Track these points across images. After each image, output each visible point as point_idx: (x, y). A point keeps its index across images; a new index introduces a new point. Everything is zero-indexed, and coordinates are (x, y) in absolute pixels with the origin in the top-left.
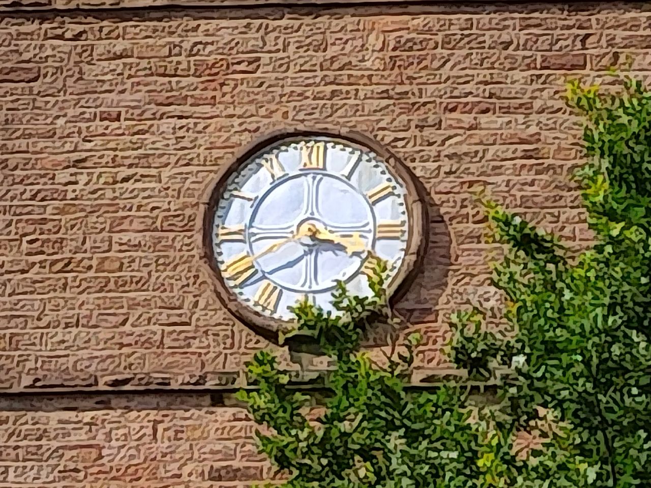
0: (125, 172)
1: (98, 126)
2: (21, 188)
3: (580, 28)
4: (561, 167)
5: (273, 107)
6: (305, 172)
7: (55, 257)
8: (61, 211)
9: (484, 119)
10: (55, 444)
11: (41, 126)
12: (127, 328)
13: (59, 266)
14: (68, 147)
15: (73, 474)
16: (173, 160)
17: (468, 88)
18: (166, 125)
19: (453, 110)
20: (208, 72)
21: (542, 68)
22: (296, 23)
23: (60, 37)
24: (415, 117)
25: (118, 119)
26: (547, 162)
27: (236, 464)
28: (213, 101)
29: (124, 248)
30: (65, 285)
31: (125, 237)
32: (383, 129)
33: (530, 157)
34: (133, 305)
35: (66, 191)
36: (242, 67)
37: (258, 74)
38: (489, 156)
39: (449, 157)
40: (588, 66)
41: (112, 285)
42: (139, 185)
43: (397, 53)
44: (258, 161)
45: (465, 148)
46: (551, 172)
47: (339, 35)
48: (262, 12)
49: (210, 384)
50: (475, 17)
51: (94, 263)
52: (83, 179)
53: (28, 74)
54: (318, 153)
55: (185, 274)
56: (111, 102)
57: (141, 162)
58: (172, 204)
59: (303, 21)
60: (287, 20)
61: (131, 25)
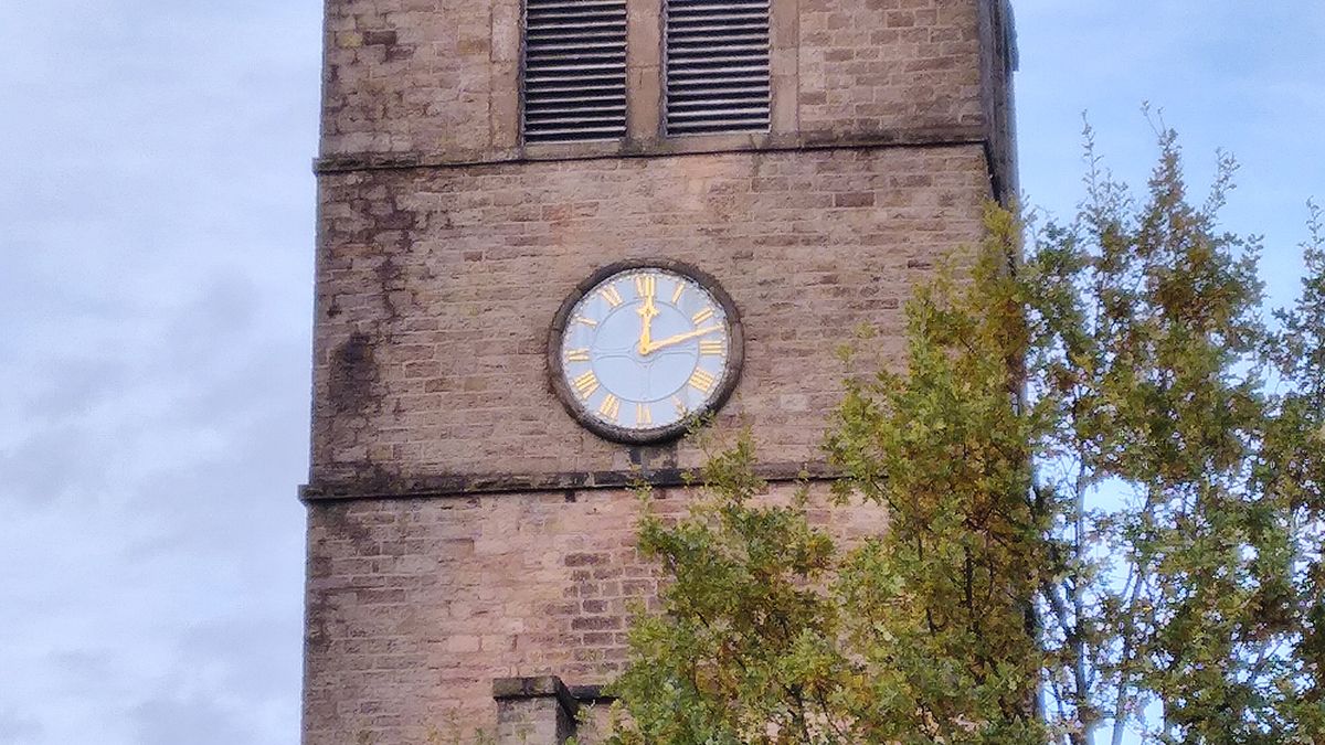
0: (485, 304)
1: (464, 265)
2: (400, 319)
3: (868, 169)
4: (855, 290)
5: (610, 244)
6: (639, 299)
7: (430, 378)
8: (436, 339)
9: (790, 251)
10: (433, 538)
11: (415, 266)
12: (492, 438)
13: (434, 386)
14: (437, 284)
15: (452, 564)
16: (528, 292)
17: (773, 225)
18: (520, 262)
19: (763, 243)
20: (553, 216)
21: (837, 205)
22: (628, 172)
23: (428, 189)
24: (732, 252)
25: (480, 259)
26: (842, 286)
27: (587, 551)
28: (559, 241)
29: (489, 368)
30: (440, 401)
31: (488, 360)
32: (703, 261)
33: (830, 282)
34: (497, 417)
35: (437, 321)
36: (583, 211)
37: (597, 217)
38: (795, 282)
39: (760, 284)
40: (875, 203)
41: (478, 402)
42: (498, 315)
43: (714, 195)
44: (598, 291)
45: (773, 277)
46: (846, 294)
47: (665, 182)
48: (597, 162)
49: (565, 483)
50: (779, 163)
51: (463, 383)
52: (451, 310)
53: (406, 223)
54: (649, 284)
55: (538, 387)
56: (474, 244)
57: (497, 293)
58: (526, 331)
59: (629, 169)
60: (619, 168)
61: (489, 177)
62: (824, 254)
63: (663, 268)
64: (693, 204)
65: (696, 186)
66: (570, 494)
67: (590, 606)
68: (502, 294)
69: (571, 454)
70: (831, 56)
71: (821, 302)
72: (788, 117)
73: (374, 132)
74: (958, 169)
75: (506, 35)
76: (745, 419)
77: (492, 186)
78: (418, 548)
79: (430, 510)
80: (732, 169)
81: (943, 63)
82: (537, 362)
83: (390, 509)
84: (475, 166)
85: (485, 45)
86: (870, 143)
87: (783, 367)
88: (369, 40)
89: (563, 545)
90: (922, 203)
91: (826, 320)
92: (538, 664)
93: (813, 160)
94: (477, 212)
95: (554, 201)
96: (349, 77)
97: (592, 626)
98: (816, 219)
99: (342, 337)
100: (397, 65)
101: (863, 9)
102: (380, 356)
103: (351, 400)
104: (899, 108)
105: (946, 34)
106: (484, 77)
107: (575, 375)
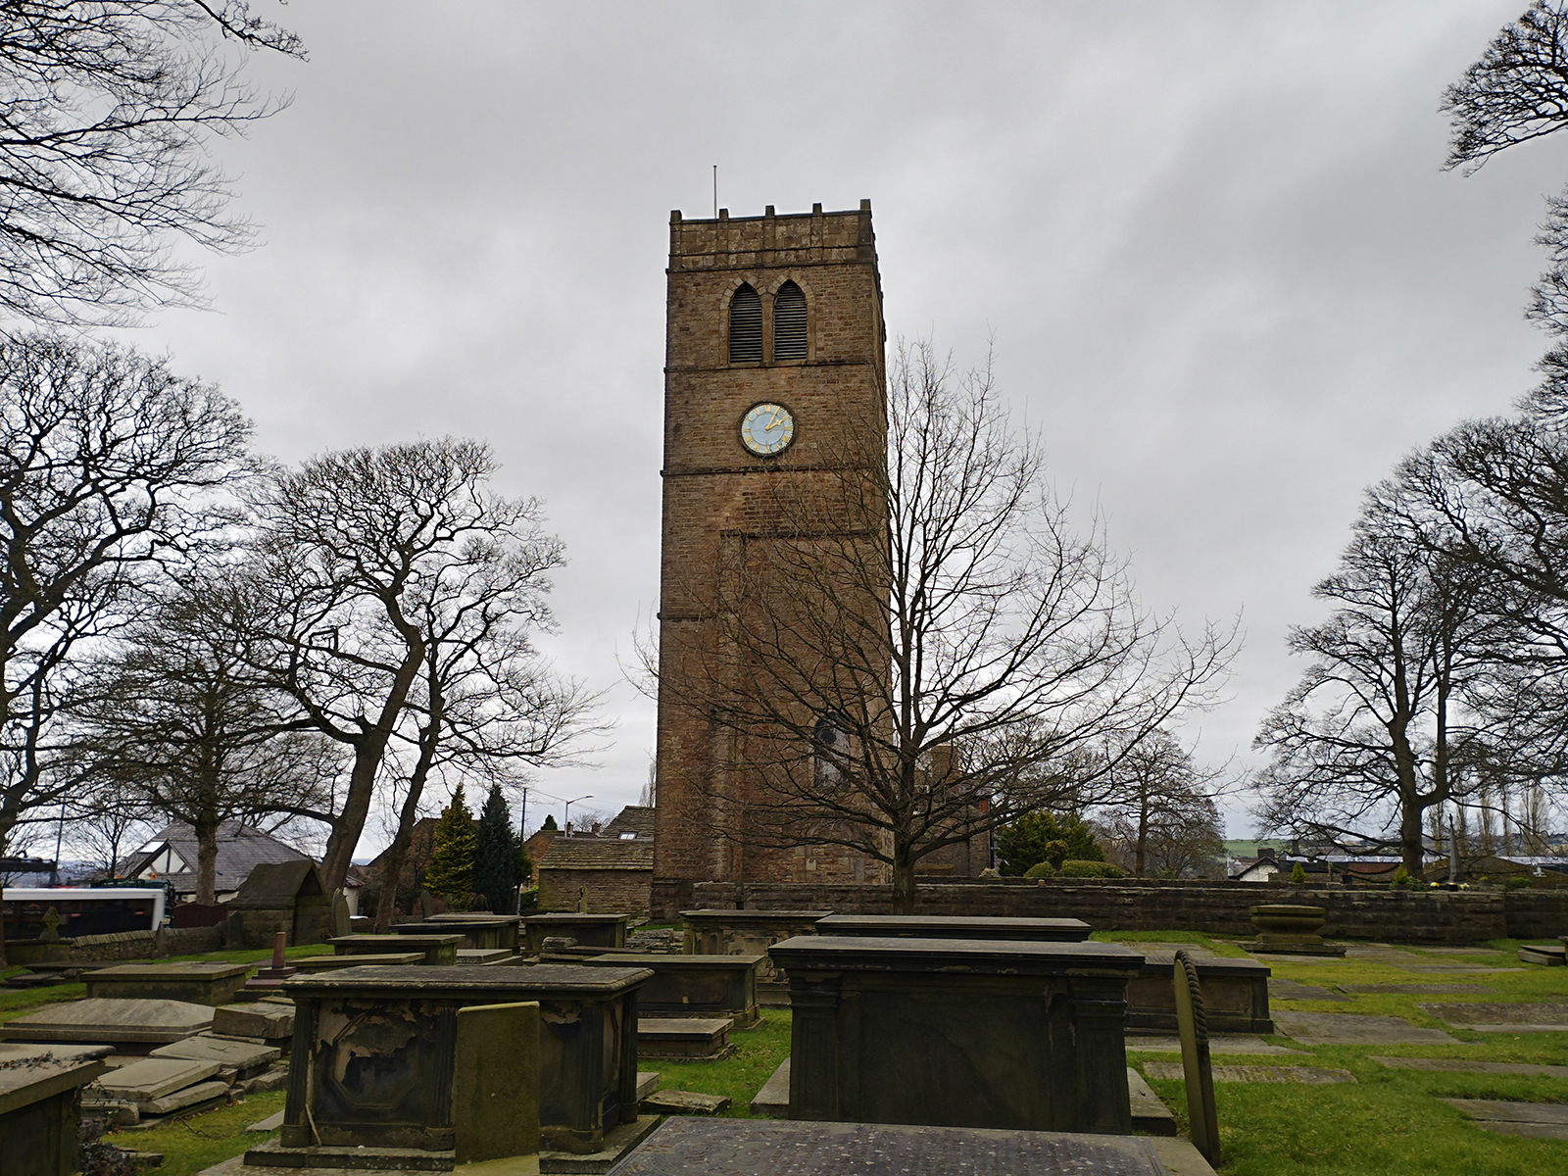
0: (718, 414)
1: (711, 402)
2: (691, 419)
3: (837, 372)
4: (833, 410)
5: (756, 395)
6: (765, 413)
7: (700, 437)
8: (702, 425)
9: (812, 397)
10: (702, 487)
11: (696, 402)
12: (720, 456)
13: (702, 439)
14: (703, 408)
15: (708, 495)
16: (730, 410)
17: (807, 389)
18: (729, 401)
19: (804, 395)
20: (739, 387)
21: (827, 383)
23: (699, 378)
24: (794, 398)
25: (716, 400)
26: (829, 409)
27: (749, 491)
28: (741, 394)
30: (703, 444)
31: (718, 432)
32: (786, 401)
33: (825, 407)
34: (722, 450)
35: (702, 419)
36: (748, 385)
37: (753, 387)
38: (814, 407)
39: (803, 408)
40: (839, 382)
41: (716, 445)
42: (722, 417)
43: (788, 380)
44: (751, 411)
45: (807, 406)
46: (830, 411)
47: (774, 376)
48: (752, 369)
49: (742, 470)
50: (809, 370)
51: (711, 439)
52: (707, 416)
53: (691, 387)
54: (769, 408)
55: (735, 441)
56: (714, 395)
57: (721, 411)
58: (730, 423)
59: (763, 372)
60: (760, 371)
61: (719, 374)
62: (823, 399)
63: (774, 404)
64: (783, 382)
65: (783, 377)
66: (744, 474)
67: (752, 508)
68: (723, 411)
69: (745, 461)
70: (826, 336)
71: (822, 413)
72: (812, 357)
73: (683, 359)
74: (864, 372)
75: (723, 328)
76: (799, 451)
77: (720, 377)
78: (696, 490)
79: (701, 478)
80: (794, 371)
81: (861, 338)
82: (734, 432)
83: (688, 478)
84: (716, 371)
85: (717, 332)
86: (839, 363)
87: (810, 435)
88: (682, 329)
89: (742, 489)
90: (854, 383)
91: (824, 419)
92: (733, 525)
93: (820, 369)
94: (715, 385)
95: (739, 381)
96: (674, 342)
97: (751, 514)
98: (821, 388)
99: (673, 425)
100: (690, 338)
101: (836, 320)
102: (685, 430)
103: (676, 444)
104: (848, 352)
105: (863, 329)
106: (717, 342)
107: (746, 436)
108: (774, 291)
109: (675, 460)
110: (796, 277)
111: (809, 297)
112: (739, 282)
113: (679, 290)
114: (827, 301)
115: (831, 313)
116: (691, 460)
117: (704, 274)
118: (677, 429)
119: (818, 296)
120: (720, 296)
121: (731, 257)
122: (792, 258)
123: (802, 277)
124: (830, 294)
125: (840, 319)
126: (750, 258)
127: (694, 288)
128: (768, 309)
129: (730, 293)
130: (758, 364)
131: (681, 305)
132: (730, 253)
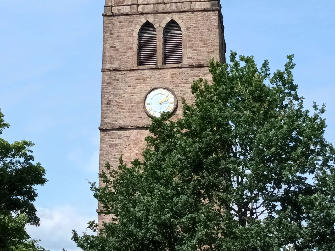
0: (132, 95)
1: (128, 88)
2: (116, 97)
3: (199, 71)
5: (154, 84)
6: (159, 94)
8: (123, 101)
9: (185, 85)
10: (123, 136)
11: (119, 88)
12: (133, 118)
13: (122, 109)
14: (123, 91)
15: (126, 141)
16: (139, 92)
17: (182, 80)
18: (138, 87)
19: (181, 84)
20: (144, 79)
21: (194, 77)
23: (122, 74)
24: (175, 85)
28: (145, 83)
30: (124, 112)
31: (132, 105)
32: (170, 87)
34: (134, 115)
35: (123, 98)
36: (149, 78)
37: (151, 79)
38: (186, 91)
39: (180, 91)
41: (130, 112)
42: (134, 96)
43: (172, 75)
44: (152, 92)
45: (182, 90)
47: (163, 73)
48: (151, 70)
49: (145, 126)
50: (183, 70)
51: (128, 108)
52: (125, 96)
53: (117, 80)
54: (161, 91)
55: (141, 110)
56: (130, 84)
57: (134, 93)
58: (139, 99)
59: (158, 71)
60: (155, 71)
61: (132, 72)
63: (163, 88)
64: (168, 77)
65: (169, 73)
69: (147, 121)
70: (192, 50)
71: (191, 94)
72: (185, 62)
73: (112, 64)
75: (135, 47)
77: (133, 74)
78: (119, 138)
79: (122, 132)
80: (175, 71)
81: (213, 52)
82: (141, 105)
83: (115, 132)
84: (130, 70)
86: (200, 66)
88: (111, 47)
91: (192, 97)
93: (190, 69)
94: (130, 78)
95: (144, 76)
96: (107, 54)
98: (190, 80)
99: (106, 101)
100: (116, 52)
101: (199, 42)
102: (113, 104)
103: (108, 112)
104: (205, 60)
105: (214, 46)
106: (131, 54)
107: (147, 107)
108: (164, 26)
109: (107, 121)
110: (176, 17)
111: (183, 28)
112: (144, 21)
113: (110, 25)
114: (193, 31)
115: (195, 38)
116: (116, 121)
117: (124, 17)
118: (108, 103)
119: (188, 28)
120: (133, 29)
121: (140, 7)
122: (173, 7)
123: (179, 18)
124: (195, 27)
125: (201, 41)
126: (150, 8)
127: (118, 24)
128: (159, 35)
129: (139, 27)
130: (154, 66)
131: (111, 34)
132: (138, 5)
